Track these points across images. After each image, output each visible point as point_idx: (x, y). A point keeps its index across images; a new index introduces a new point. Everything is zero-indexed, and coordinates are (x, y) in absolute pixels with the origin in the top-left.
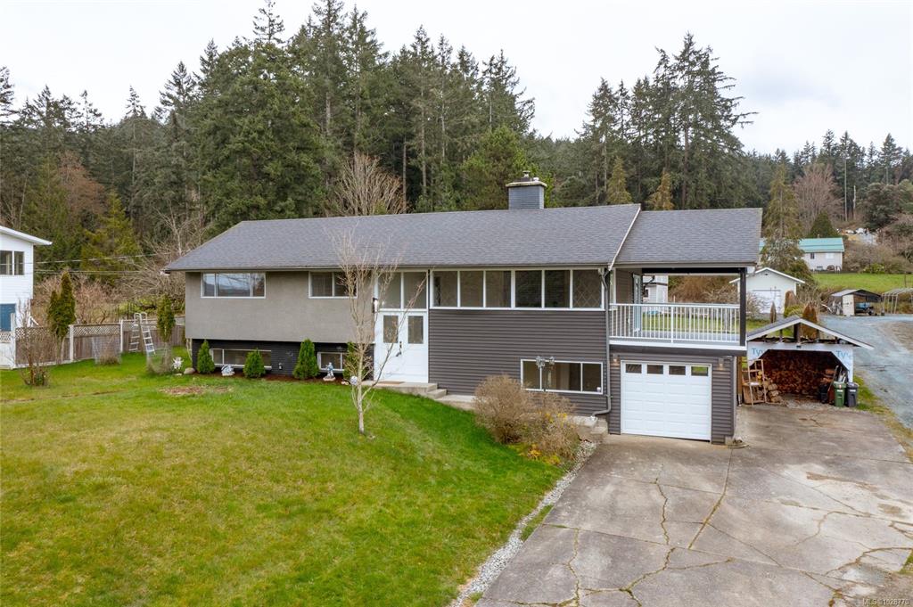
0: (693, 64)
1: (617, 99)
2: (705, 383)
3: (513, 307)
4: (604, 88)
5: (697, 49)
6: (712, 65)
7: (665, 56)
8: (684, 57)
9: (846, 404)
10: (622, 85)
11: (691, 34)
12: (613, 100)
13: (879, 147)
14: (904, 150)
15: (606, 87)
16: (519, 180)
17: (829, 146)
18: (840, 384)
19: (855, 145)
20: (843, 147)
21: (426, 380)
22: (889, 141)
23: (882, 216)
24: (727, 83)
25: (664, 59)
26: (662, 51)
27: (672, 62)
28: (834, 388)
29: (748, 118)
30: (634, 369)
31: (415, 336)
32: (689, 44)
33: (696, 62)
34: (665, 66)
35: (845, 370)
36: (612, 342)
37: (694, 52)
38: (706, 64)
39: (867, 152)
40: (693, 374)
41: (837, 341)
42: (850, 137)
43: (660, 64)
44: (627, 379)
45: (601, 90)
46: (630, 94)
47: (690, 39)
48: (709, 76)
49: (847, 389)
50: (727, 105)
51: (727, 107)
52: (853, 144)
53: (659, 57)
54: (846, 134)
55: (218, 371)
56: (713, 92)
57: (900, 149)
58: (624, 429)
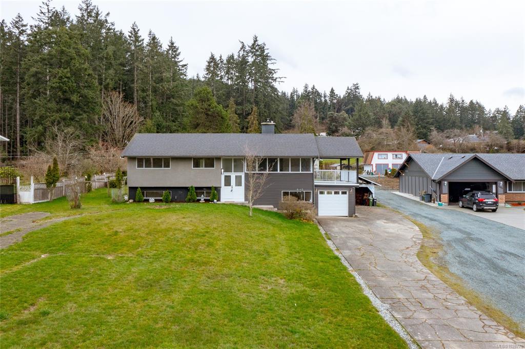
0: (257, 51)
1: (219, 64)
2: (346, 196)
3: (279, 172)
4: (213, 58)
5: (259, 44)
6: (266, 52)
7: (243, 45)
8: (253, 46)
9: (373, 205)
10: (221, 57)
11: (257, 36)
12: (216, 65)
13: (328, 93)
14: (339, 96)
15: (213, 57)
16: (266, 122)
17: (306, 91)
18: (371, 198)
19: (318, 92)
20: (313, 93)
21: (244, 200)
22: (332, 91)
23: (334, 128)
24: (273, 61)
25: (243, 47)
26: (242, 42)
27: (247, 48)
28: (369, 200)
29: (282, 80)
30: (322, 193)
31: (238, 183)
32: (256, 41)
33: (259, 50)
34: (244, 50)
35: (372, 193)
36: (315, 184)
37: (258, 45)
38: (263, 51)
39: (323, 96)
40: (335, 194)
41: (370, 183)
42: (315, 88)
43: (241, 49)
44: (320, 196)
45: (211, 58)
46: (225, 62)
47: (256, 38)
48: (265, 58)
49: (373, 200)
50: (271, 72)
51: (271, 73)
52: (317, 91)
53: (241, 46)
54: (314, 86)
55: (147, 201)
56: (265, 66)
57: (337, 95)
58: (319, 215)
